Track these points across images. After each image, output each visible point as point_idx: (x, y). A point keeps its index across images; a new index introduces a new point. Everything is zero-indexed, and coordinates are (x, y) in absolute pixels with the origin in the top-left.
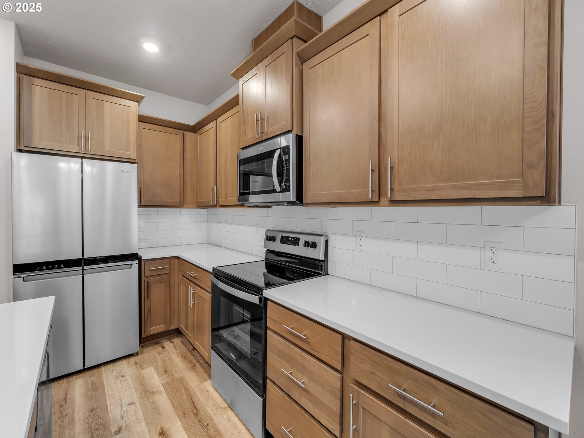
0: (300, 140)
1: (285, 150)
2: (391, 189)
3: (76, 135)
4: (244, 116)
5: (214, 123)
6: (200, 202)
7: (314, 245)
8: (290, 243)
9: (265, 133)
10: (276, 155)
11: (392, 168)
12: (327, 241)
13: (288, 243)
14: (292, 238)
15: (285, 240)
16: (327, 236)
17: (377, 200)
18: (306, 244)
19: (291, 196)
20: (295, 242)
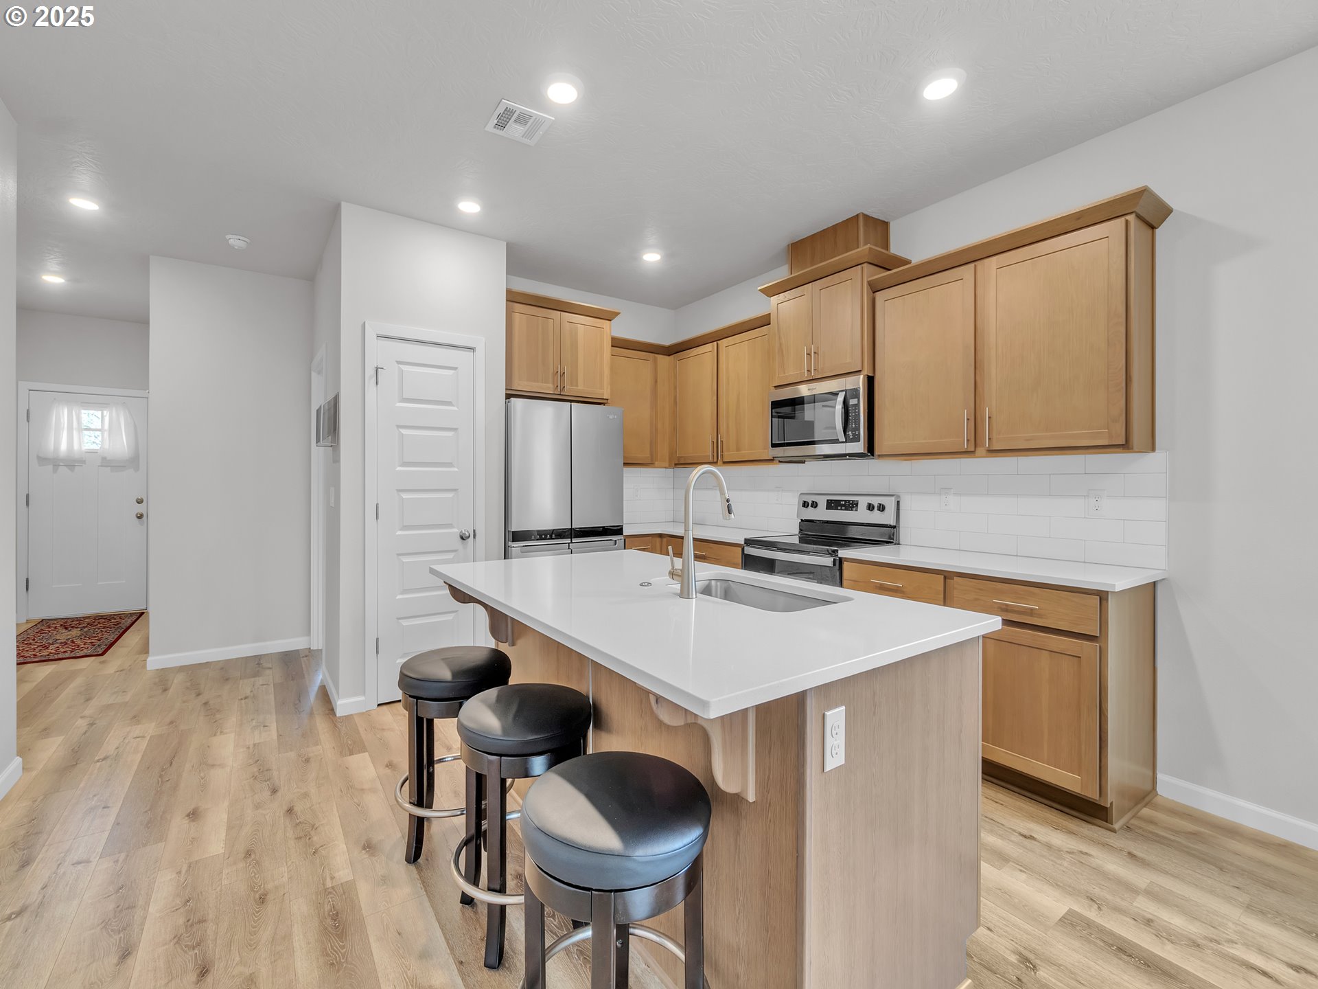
0: (870, 381)
1: (855, 393)
2: (989, 439)
3: (551, 371)
4: (781, 344)
5: (713, 346)
6: (681, 457)
7: (882, 508)
8: (843, 508)
9: (820, 370)
10: (840, 398)
11: (989, 417)
12: (898, 502)
13: (839, 508)
14: (845, 501)
15: (832, 505)
16: (899, 496)
17: (973, 450)
18: (870, 507)
19: (859, 447)
20: (851, 506)
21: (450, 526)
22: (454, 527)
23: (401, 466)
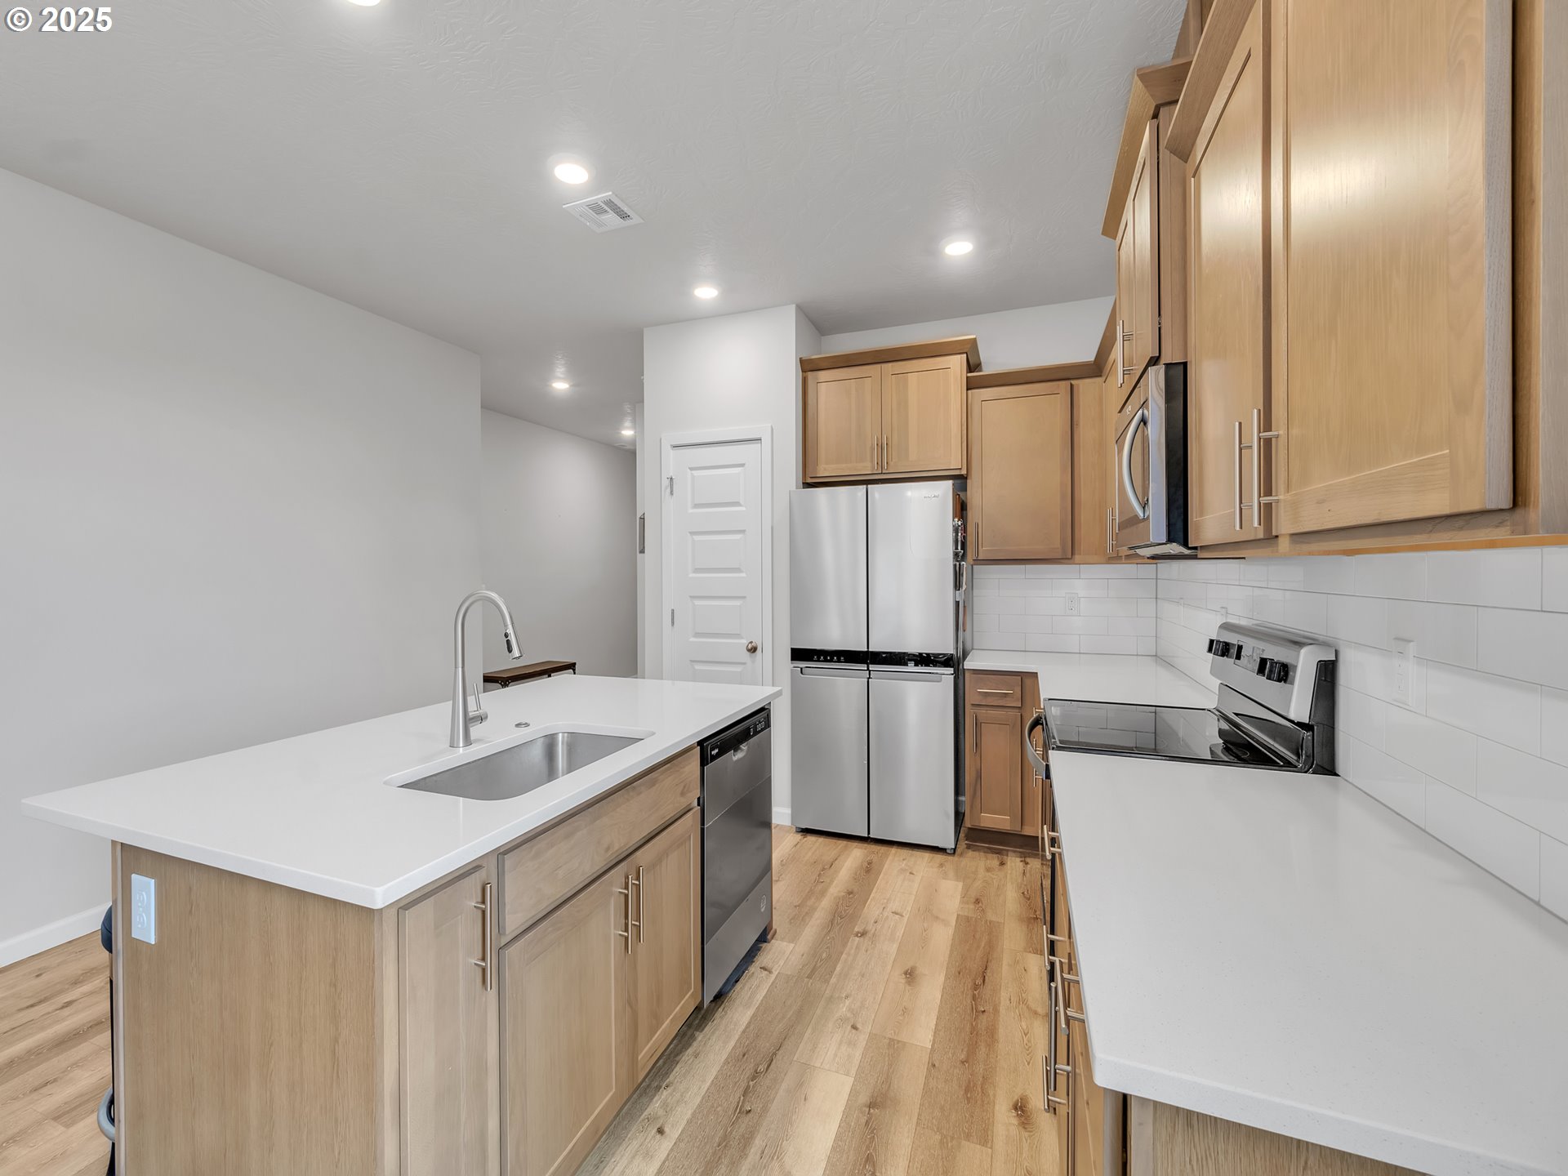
3: (869, 444)
9: (1134, 369)
21: (738, 636)
22: (742, 638)
23: (694, 572)
